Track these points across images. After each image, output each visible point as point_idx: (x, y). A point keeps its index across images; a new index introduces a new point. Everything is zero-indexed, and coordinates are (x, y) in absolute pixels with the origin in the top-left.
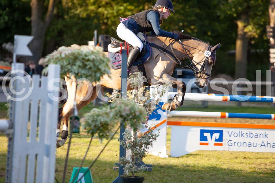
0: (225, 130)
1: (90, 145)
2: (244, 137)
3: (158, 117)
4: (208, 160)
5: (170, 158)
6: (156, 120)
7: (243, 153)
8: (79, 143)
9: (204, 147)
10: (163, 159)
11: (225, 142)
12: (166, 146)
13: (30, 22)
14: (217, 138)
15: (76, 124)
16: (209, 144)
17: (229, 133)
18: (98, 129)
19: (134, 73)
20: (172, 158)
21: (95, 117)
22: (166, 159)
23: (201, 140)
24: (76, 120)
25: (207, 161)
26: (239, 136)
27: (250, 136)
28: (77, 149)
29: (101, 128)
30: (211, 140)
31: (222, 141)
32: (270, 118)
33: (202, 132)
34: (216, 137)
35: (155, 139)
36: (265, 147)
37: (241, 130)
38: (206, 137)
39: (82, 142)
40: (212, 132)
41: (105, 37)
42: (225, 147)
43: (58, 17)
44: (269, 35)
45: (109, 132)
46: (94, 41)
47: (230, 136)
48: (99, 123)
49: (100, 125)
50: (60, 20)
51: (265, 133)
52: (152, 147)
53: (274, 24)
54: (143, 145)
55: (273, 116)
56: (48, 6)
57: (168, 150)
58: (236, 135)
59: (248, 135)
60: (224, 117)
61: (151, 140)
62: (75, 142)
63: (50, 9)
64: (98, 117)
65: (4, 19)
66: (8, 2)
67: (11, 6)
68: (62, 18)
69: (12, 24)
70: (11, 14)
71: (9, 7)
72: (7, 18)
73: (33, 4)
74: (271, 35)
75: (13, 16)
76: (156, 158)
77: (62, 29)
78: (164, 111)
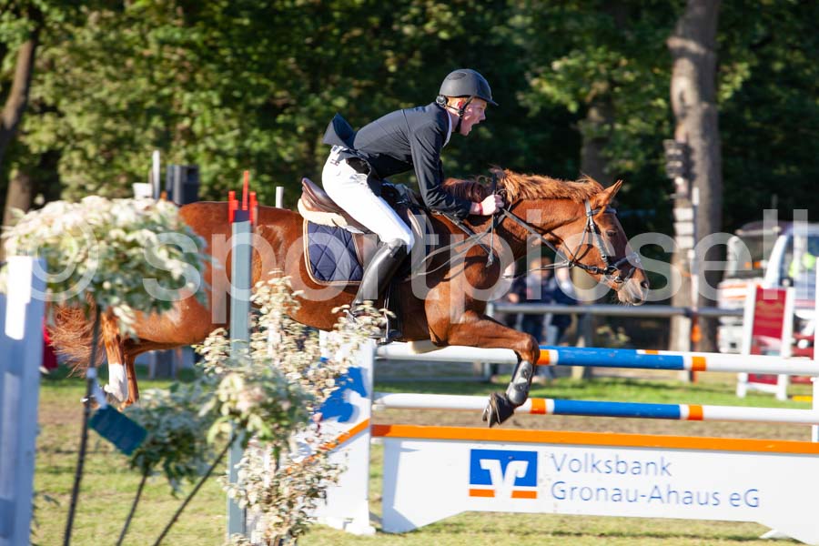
0: (544, 452)
2: (600, 471)
3: (346, 413)
5: (380, 536)
7: (597, 520)
8: (106, 492)
9: (482, 504)
10: (358, 538)
11: (545, 486)
12: (368, 499)
14: (522, 474)
16: (496, 494)
17: (555, 462)
18: (164, 450)
19: (270, 282)
20: (386, 537)
21: (156, 415)
22: (367, 539)
23: (472, 482)
26: (586, 471)
27: (618, 468)
28: (99, 511)
29: (173, 448)
30: (503, 481)
31: (534, 484)
32: (675, 415)
33: (476, 456)
34: (517, 472)
35: (336, 480)
36: (663, 502)
37: (590, 451)
38: (488, 471)
40: (505, 458)
41: (185, 172)
42: (543, 503)
43: (44, 108)
44: (672, 169)
45: (198, 461)
46: (153, 183)
47: (559, 470)
48: (166, 434)
49: (168, 440)
50: (48, 118)
51: (662, 459)
52: (326, 503)
53: (687, 136)
54: (300, 499)
55: (685, 410)
56: (10, 77)
57: (375, 511)
58: (575, 466)
59: (612, 465)
60: (542, 412)
61: (323, 482)
62: (94, 488)
63: (18, 84)
64: (161, 414)
68: (55, 114)
74: (679, 168)
76: (336, 537)
77: (54, 145)
78: (363, 394)
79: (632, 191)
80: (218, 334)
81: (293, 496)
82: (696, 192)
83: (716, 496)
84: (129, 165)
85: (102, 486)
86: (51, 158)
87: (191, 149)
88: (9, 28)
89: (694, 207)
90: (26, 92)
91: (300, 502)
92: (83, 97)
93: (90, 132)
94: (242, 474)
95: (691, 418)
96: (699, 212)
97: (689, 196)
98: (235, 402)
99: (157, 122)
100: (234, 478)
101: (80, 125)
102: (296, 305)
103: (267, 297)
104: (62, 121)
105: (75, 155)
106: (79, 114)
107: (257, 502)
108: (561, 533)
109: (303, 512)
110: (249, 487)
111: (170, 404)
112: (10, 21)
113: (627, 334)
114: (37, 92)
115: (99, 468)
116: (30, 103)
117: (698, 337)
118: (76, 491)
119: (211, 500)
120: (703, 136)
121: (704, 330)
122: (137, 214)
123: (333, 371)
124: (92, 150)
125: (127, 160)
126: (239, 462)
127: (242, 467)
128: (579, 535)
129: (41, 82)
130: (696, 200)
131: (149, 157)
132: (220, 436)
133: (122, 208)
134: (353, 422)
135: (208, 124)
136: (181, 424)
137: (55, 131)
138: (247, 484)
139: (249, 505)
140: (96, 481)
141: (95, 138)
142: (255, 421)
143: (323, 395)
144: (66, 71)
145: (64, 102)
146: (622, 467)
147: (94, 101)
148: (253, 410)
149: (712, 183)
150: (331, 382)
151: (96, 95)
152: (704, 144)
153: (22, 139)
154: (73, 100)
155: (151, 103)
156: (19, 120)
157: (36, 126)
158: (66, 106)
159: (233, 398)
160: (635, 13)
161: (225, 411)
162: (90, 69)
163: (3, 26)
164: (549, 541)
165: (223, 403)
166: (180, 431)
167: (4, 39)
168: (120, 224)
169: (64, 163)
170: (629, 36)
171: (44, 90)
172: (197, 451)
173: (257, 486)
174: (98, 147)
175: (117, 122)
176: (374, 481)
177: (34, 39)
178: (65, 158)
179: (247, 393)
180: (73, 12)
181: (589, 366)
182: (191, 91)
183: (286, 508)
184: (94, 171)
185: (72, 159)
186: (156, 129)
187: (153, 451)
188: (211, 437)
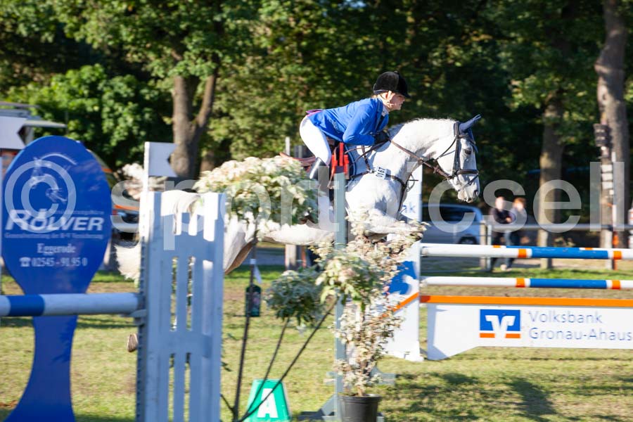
0: (524, 310)
1: (280, 342)
2: (558, 321)
3: (404, 289)
4: (495, 364)
5: (427, 362)
6: (401, 294)
7: (557, 351)
8: (263, 338)
9: (487, 342)
10: (414, 363)
11: (525, 331)
12: (419, 340)
13: (171, 125)
14: (511, 324)
15: (255, 300)
16: (495, 336)
17: (531, 316)
18: (296, 307)
20: (430, 362)
21: (291, 286)
22: (419, 364)
23: (481, 329)
24: (256, 293)
25: (494, 367)
27: (570, 319)
28: (259, 349)
29: (302, 306)
30: (500, 328)
31: (519, 330)
32: (604, 287)
33: (483, 313)
34: (508, 323)
35: (399, 327)
36: (597, 339)
37: (552, 309)
38: (490, 322)
39: (267, 335)
40: (501, 314)
42: (525, 340)
43: (221, 114)
44: (598, 141)
45: (316, 312)
46: (286, 155)
47: (534, 320)
48: (298, 297)
49: (299, 301)
50: (224, 120)
51: (596, 313)
52: (393, 340)
53: (608, 121)
54: (378, 338)
55: (610, 283)
56: (202, 97)
57: (424, 348)
58: (543, 318)
59: (566, 317)
60: (523, 286)
61: (391, 328)
62: (255, 336)
63: (206, 101)
64: (294, 285)
65: (126, 121)
66: (132, 92)
67: (138, 98)
68: (228, 118)
69: (139, 130)
70: (138, 112)
71: (134, 100)
72: (130, 120)
73: (176, 94)
74: (603, 141)
75: (143, 115)
76: (400, 363)
77: (227, 136)
78: (415, 277)
79: (574, 155)
81: (373, 336)
82: (614, 155)
83: (630, 335)
84: (272, 147)
85: (260, 336)
86: (226, 143)
88: (201, 68)
89: (612, 164)
90: (211, 105)
91: (378, 339)
92: (245, 107)
93: (248, 128)
94: (343, 324)
95: (614, 288)
97: (609, 157)
98: (338, 277)
99: (287, 121)
100: (339, 326)
101: (243, 124)
104: (232, 121)
105: (240, 141)
106: (242, 118)
107: (352, 340)
108: (536, 359)
109: (380, 346)
110: (347, 331)
111: (300, 279)
112: (202, 63)
113: (573, 242)
114: (218, 105)
115: (258, 325)
116: (214, 111)
117: (617, 242)
118: (245, 338)
119: (324, 343)
120: (617, 121)
121: (620, 239)
122: (277, 166)
123: (395, 261)
124: (249, 139)
125: (271, 144)
126: (341, 316)
127: (343, 319)
128: (546, 359)
129: (220, 99)
130: (614, 160)
131: (284, 142)
132: (328, 297)
133: (268, 164)
134: (408, 294)
136: (306, 291)
137: (228, 128)
138: (346, 329)
139: (348, 342)
140: (256, 333)
141: (252, 131)
142: (350, 288)
143: (390, 276)
144: (235, 92)
145: (233, 110)
146: (572, 319)
147: (251, 110)
148: (348, 281)
149: (623, 149)
150: (395, 267)
151: (252, 106)
152: (619, 126)
153: (209, 133)
154: (238, 109)
155: (284, 109)
156: (207, 122)
157: (217, 126)
158: (234, 112)
159: (336, 274)
160: (574, 49)
161: (332, 282)
162: (248, 90)
163: (198, 66)
164: (528, 363)
165: (329, 277)
166: (306, 295)
167: (198, 74)
168: (268, 173)
169: (234, 146)
170: (572, 62)
171: (221, 104)
172: (315, 307)
173: (352, 331)
174: (253, 137)
175: (264, 122)
176: (421, 330)
177: (215, 73)
178: (234, 144)
179: (344, 271)
180: (237, 57)
181: (550, 258)
182: (308, 102)
183: (370, 343)
184: (250, 151)
185: (238, 144)
186: (287, 125)
187: (290, 307)
188: (323, 298)
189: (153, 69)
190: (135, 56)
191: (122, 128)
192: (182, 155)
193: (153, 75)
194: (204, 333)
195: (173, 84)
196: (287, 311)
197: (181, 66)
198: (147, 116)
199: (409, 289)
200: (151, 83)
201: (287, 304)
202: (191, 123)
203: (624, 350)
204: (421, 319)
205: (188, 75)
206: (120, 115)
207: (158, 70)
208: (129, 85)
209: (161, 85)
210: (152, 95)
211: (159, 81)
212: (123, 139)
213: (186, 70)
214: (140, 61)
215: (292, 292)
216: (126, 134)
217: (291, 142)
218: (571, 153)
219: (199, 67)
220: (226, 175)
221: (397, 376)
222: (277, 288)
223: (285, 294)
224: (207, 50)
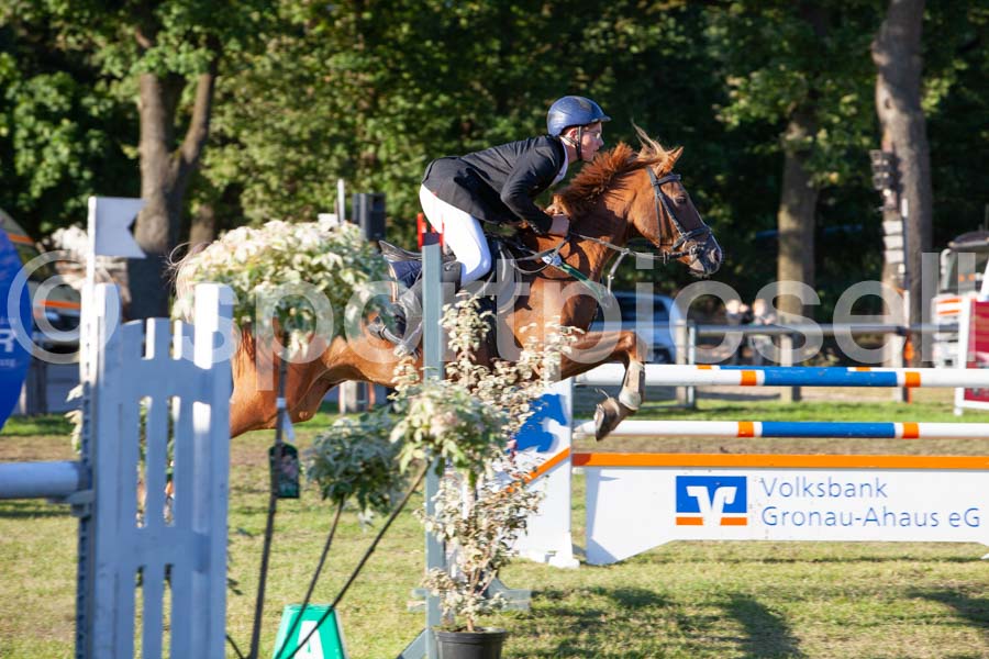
0: (753, 477)
2: (812, 495)
3: (545, 442)
4: (703, 571)
5: (584, 569)
6: (539, 451)
7: (811, 546)
8: (300, 531)
9: (689, 532)
10: (562, 571)
11: (754, 512)
12: (570, 531)
13: (138, 159)
14: (730, 501)
15: (287, 469)
16: (704, 522)
17: (765, 486)
18: (357, 481)
19: (457, 305)
20: (591, 569)
21: (347, 445)
22: (572, 572)
24: (288, 457)
25: (702, 576)
26: (798, 495)
27: (831, 491)
28: (295, 550)
29: (368, 478)
31: (744, 510)
32: (887, 433)
33: (682, 483)
34: (725, 499)
35: (535, 509)
36: (879, 525)
37: (801, 474)
38: (695, 499)
39: (308, 525)
40: (712, 484)
41: (371, 199)
42: (754, 530)
43: (224, 141)
44: (878, 180)
45: (393, 490)
46: (338, 213)
47: (769, 495)
48: (360, 463)
49: (362, 470)
50: (229, 150)
51: (877, 480)
52: (527, 533)
53: (894, 146)
54: (499, 529)
55: (899, 429)
56: (191, 109)
57: (579, 544)
58: (786, 490)
59: (825, 488)
60: (750, 435)
61: (522, 512)
62: (288, 528)
63: (198, 117)
64: (352, 443)
65: (56, 154)
66: (67, 102)
67: (77, 113)
68: (236, 146)
69: (80, 169)
70: (76, 137)
71: (71, 116)
72: (64, 151)
73: (145, 106)
74: (887, 179)
75: (86, 143)
76: (539, 571)
77: (236, 178)
78: (563, 423)
79: (836, 206)
80: (407, 362)
81: (490, 527)
82: (904, 203)
83: (935, 516)
84: (313, 197)
85: (296, 526)
86: (235, 189)
87: (376, 178)
88: (187, 59)
89: (903, 219)
90: (206, 124)
91: (501, 532)
92: (265, 127)
93: (273, 164)
94: (439, 507)
95: (906, 436)
96: (908, 225)
97: (898, 208)
98: (428, 427)
99: (340, 150)
100: (431, 511)
101: (262, 157)
102: (485, 327)
103: (454, 321)
104: (243, 152)
105: (258, 187)
106: (261, 146)
107: (454, 535)
108: (773, 561)
109: (504, 544)
110: (446, 520)
111: (363, 432)
112: (188, 51)
113: (837, 355)
114: (217, 124)
116: (211, 136)
117: (910, 356)
118: (269, 531)
119: (409, 536)
120: (910, 145)
122: (322, 237)
123: (527, 396)
124: (274, 182)
125: (311, 191)
126: (435, 494)
127: (438, 499)
128: (792, 561)
129: (222, 113)
130: (905, 212)
131: (334, 188)
132: (413, 463)
133: (306, 232)
134: (553, 451)
135: (393, 151)
136: (374, 453)
137: (236, 163)
138: (444, 516)
139: (447, 538)
140: (290, 521)
141: (278, 169)
142: (450, 446)
143: (518, 421)
144: (247, 101)
145: (245, 133)
146: (835, 490)
147: (275, 131)
148: (446, 434)
149: (921, 193)
150: (525, 407)
151: (277, 125)
152: (913, 153)
153: (203, 172)
154: (254, 131)
155: (334, 131)
156: (200, 153)
157: (217, 160)
158: (247, 137)
159: (426, 423)
160: (836, 20)
161: (418, 437)
162: (270, 98)
163: (182, 57)
164: (761, 568)
165: (415, 429)
166: (373, 460)
167: (182, 70)
168: (304, 248)
169: (247, 196)
170: (830, 43)
171: (224, 122)
172: (391, 481)
173: (455, 519)
174: (281, 179)
175: (300, 152)
176: (576, 512)
177: (212, 69)
178: (247, 192)
179: (439, 417)
180: (251, 40)
181: (796, 386)
182: (375, 117)
183: (485, 539)
184: (277, 204)
185: (254, 192)
186: (339, 157)
187: (346, 482)
188: (403, 466)
189: (103, 62)
190: (71, 40)
191: (49, 166)
192: (157, 213)
193: (104, 72)
194: (196, 529)
195: (138, 88)
196: (342, 487)
197: (152, 56)
198: (94, 144)
199: (554, 444)
200: (101, 86)
201: (340, 476)
202: (171, 156)
203: (926, 543)
204: (575, 493)
205: (165, 71)
206: (47, 143)
207: (113, 63)
208: (61, 89)
209: (119, 90)
210: (102, 108)
211: (115, 83)
212: (52, 184)
213: (162, 64)
214: (79, 48)
215: (349, 456)
216: (57, 175)
217: (346, 187)
218: (831, 202)
219: (186, 58)
220: (233, 253)
221: (534, 594)
222: (324, 448)
223: (336, 459)
224: (197, 29)
